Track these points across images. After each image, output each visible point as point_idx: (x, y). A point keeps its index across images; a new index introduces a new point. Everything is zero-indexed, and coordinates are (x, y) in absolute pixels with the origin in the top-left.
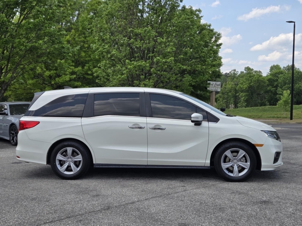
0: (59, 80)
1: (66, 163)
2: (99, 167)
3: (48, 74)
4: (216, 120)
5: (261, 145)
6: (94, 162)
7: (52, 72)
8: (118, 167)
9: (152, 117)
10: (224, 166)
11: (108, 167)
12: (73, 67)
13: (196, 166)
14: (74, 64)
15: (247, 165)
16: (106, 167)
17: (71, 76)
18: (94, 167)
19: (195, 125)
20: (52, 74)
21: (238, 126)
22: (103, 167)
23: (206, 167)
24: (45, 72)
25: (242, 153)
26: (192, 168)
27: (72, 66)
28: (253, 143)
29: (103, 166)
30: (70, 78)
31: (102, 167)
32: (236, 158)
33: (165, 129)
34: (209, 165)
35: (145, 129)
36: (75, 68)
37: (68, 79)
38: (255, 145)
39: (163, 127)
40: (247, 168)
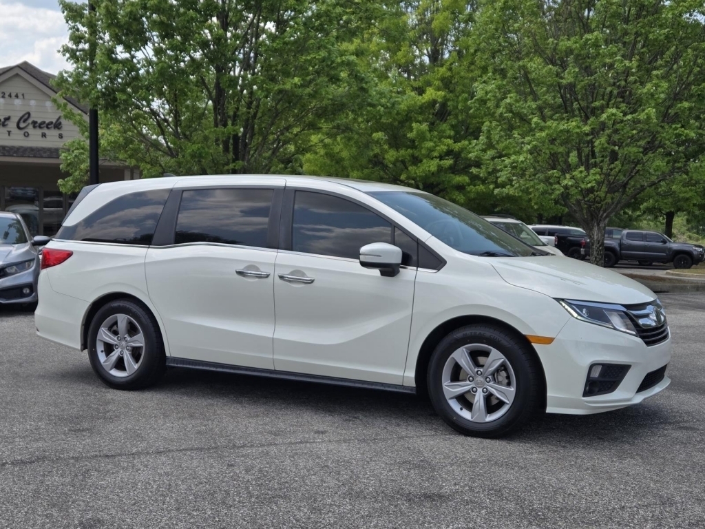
0: (417, 171)
1: (116, 350)
2: (176, 365)
3: (392, 156)
4: (437, 262)
5: (549, 341)
6: (168, 354)
7: (402, 152)
8: (214, 369)
9: (292, 250)
10: (451, 389)
11: (193, 367)
12: (450, 141)
13: (382, 384)
14: (452, 133)
15: (507, 394)
16: (190, 367)
17: (442, 162)
18: (167, 364)
19: (383, 274)
20: (403, 156)
21: (494, 282)
22: (185, 366)
23: (406, 389)
24: (386, 151)
25: (496, 358)
26: (373, 387)
27: (450, 137)
28: (524, 332)
29: (183, 364)
30: (439, 166)
31: (181, 366)
32: (482, 370)
33: (312, 281)
34: (412, 383)
35: (270, 279)
36: (455, 142)
37: (433, 168)
38: (531, 339)
39: (309, 276)
40: (508, 402)
